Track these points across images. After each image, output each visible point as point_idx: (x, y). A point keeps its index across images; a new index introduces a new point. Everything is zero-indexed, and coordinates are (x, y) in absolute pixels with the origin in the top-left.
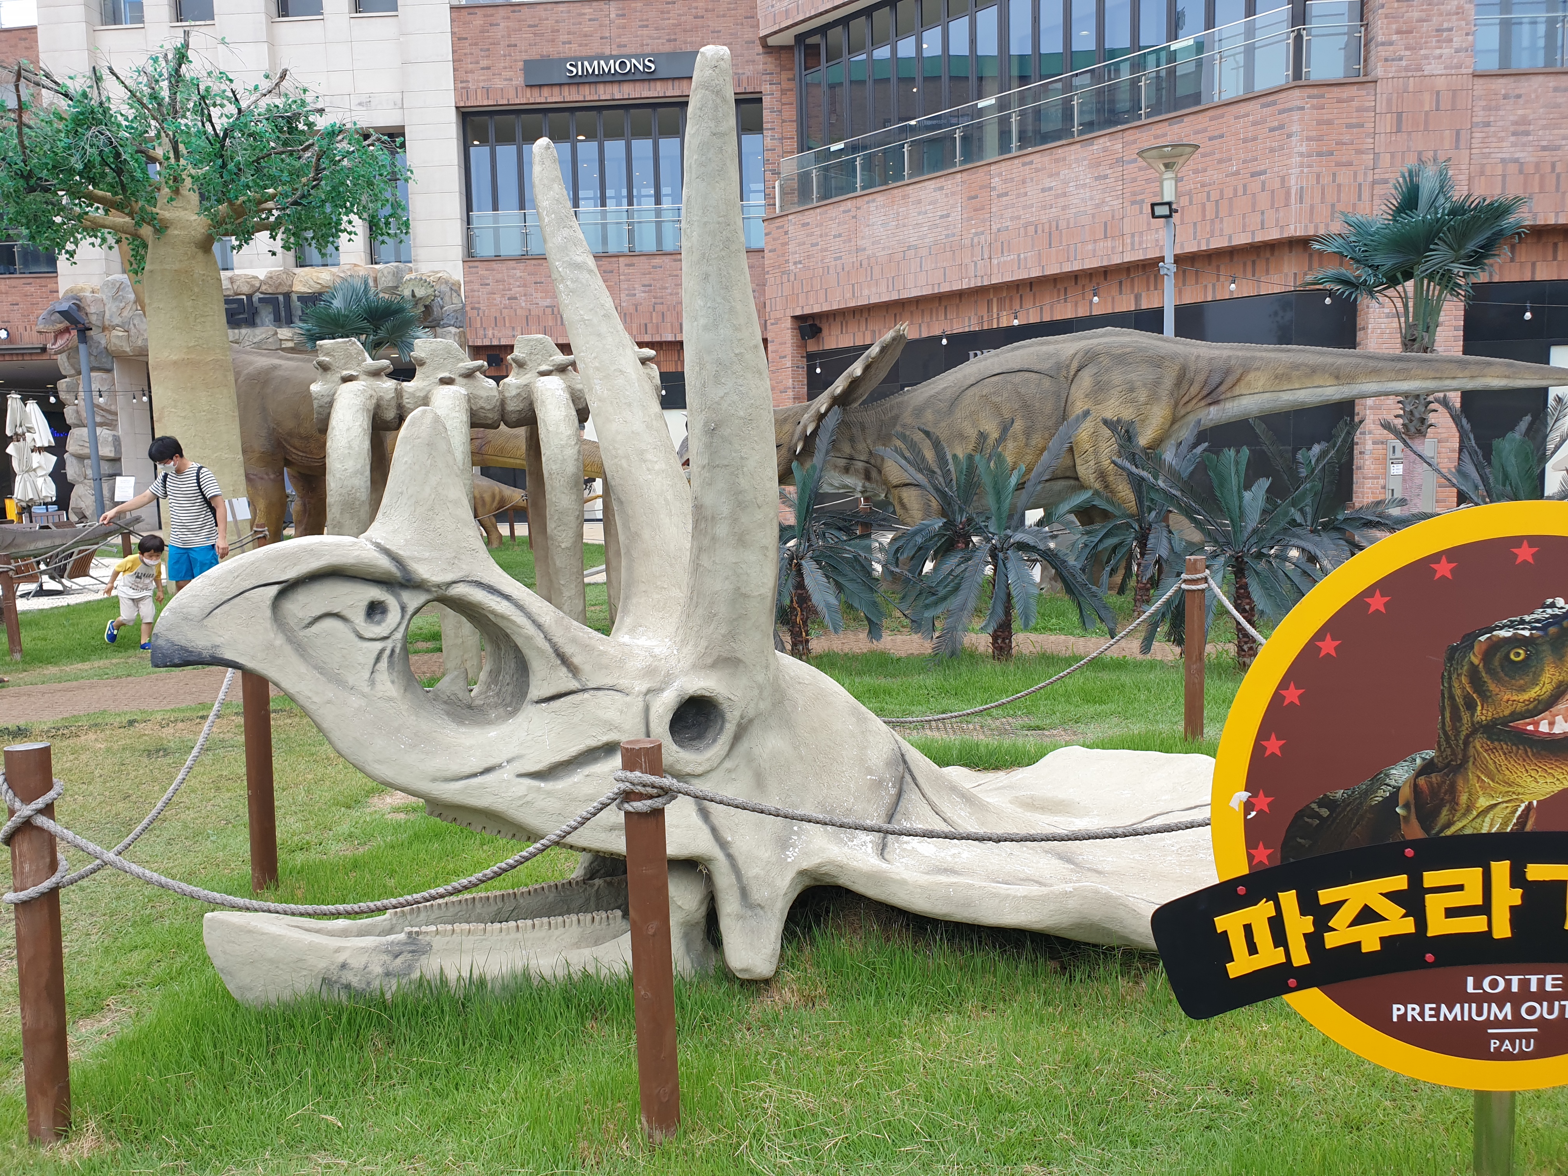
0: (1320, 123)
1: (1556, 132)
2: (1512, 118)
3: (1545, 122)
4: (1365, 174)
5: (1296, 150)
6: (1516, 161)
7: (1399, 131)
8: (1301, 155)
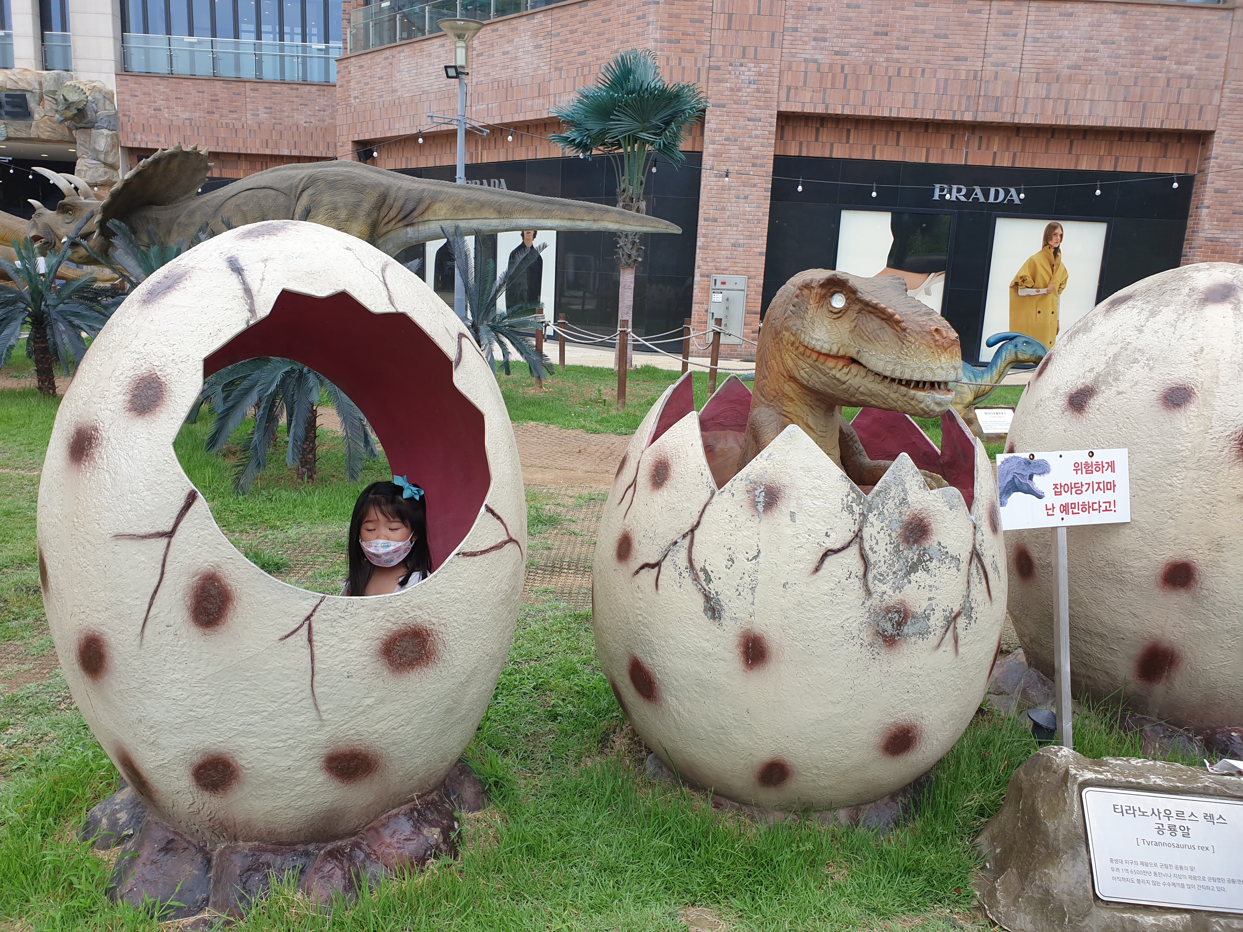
0: (671, 16)
1: (846, 40)
2: (813, 26)
3: (838, 32)
4: (703, 61)
5: (651, 36)
6: (815, 61)
7: (729, 28)
8: (656, 40)
